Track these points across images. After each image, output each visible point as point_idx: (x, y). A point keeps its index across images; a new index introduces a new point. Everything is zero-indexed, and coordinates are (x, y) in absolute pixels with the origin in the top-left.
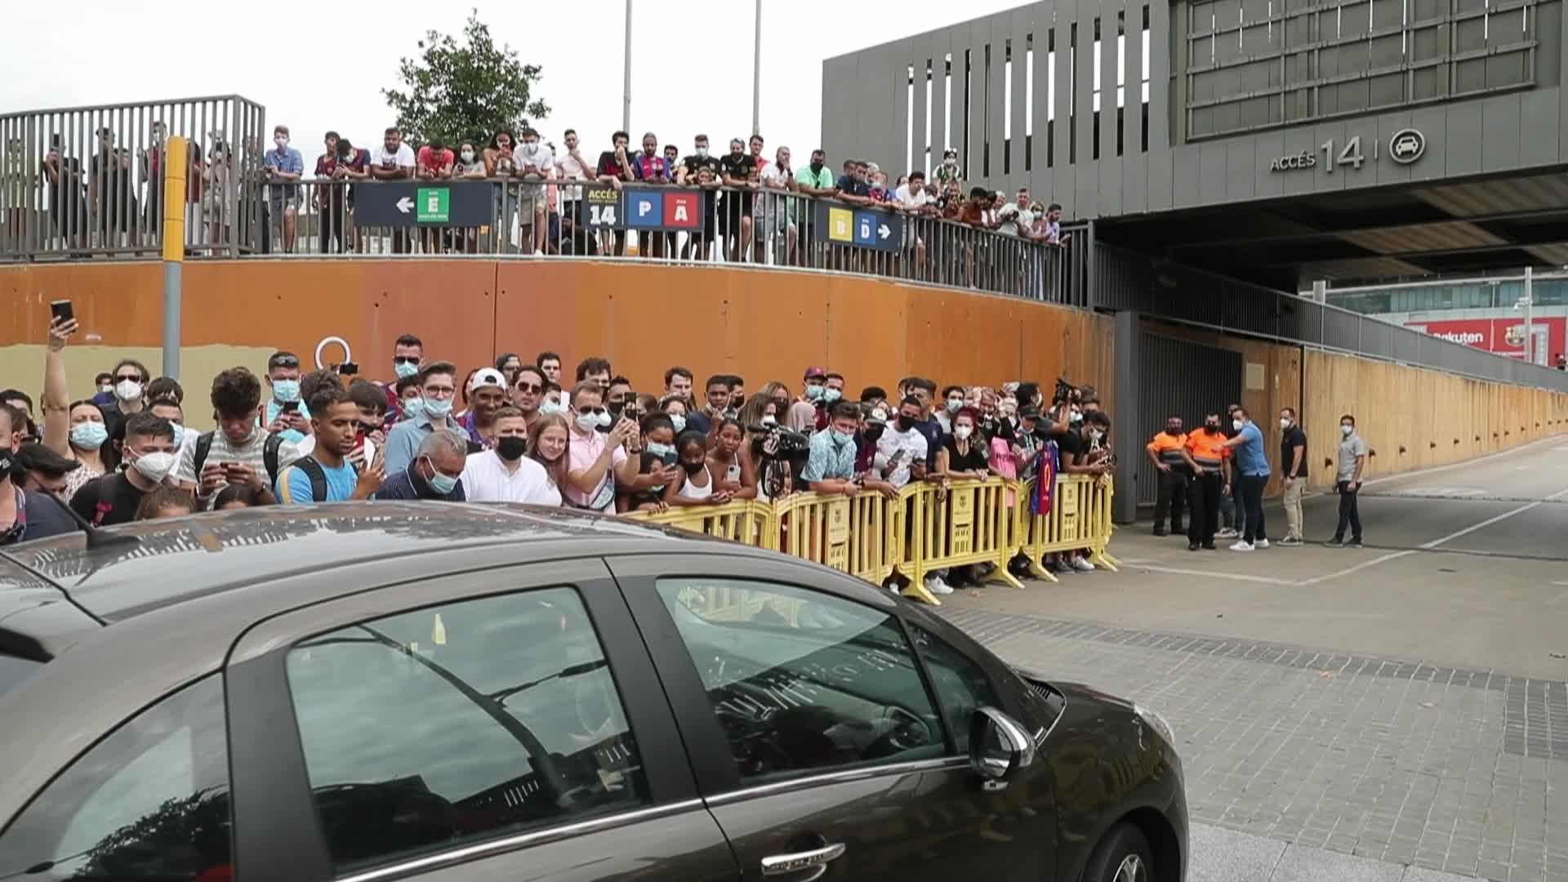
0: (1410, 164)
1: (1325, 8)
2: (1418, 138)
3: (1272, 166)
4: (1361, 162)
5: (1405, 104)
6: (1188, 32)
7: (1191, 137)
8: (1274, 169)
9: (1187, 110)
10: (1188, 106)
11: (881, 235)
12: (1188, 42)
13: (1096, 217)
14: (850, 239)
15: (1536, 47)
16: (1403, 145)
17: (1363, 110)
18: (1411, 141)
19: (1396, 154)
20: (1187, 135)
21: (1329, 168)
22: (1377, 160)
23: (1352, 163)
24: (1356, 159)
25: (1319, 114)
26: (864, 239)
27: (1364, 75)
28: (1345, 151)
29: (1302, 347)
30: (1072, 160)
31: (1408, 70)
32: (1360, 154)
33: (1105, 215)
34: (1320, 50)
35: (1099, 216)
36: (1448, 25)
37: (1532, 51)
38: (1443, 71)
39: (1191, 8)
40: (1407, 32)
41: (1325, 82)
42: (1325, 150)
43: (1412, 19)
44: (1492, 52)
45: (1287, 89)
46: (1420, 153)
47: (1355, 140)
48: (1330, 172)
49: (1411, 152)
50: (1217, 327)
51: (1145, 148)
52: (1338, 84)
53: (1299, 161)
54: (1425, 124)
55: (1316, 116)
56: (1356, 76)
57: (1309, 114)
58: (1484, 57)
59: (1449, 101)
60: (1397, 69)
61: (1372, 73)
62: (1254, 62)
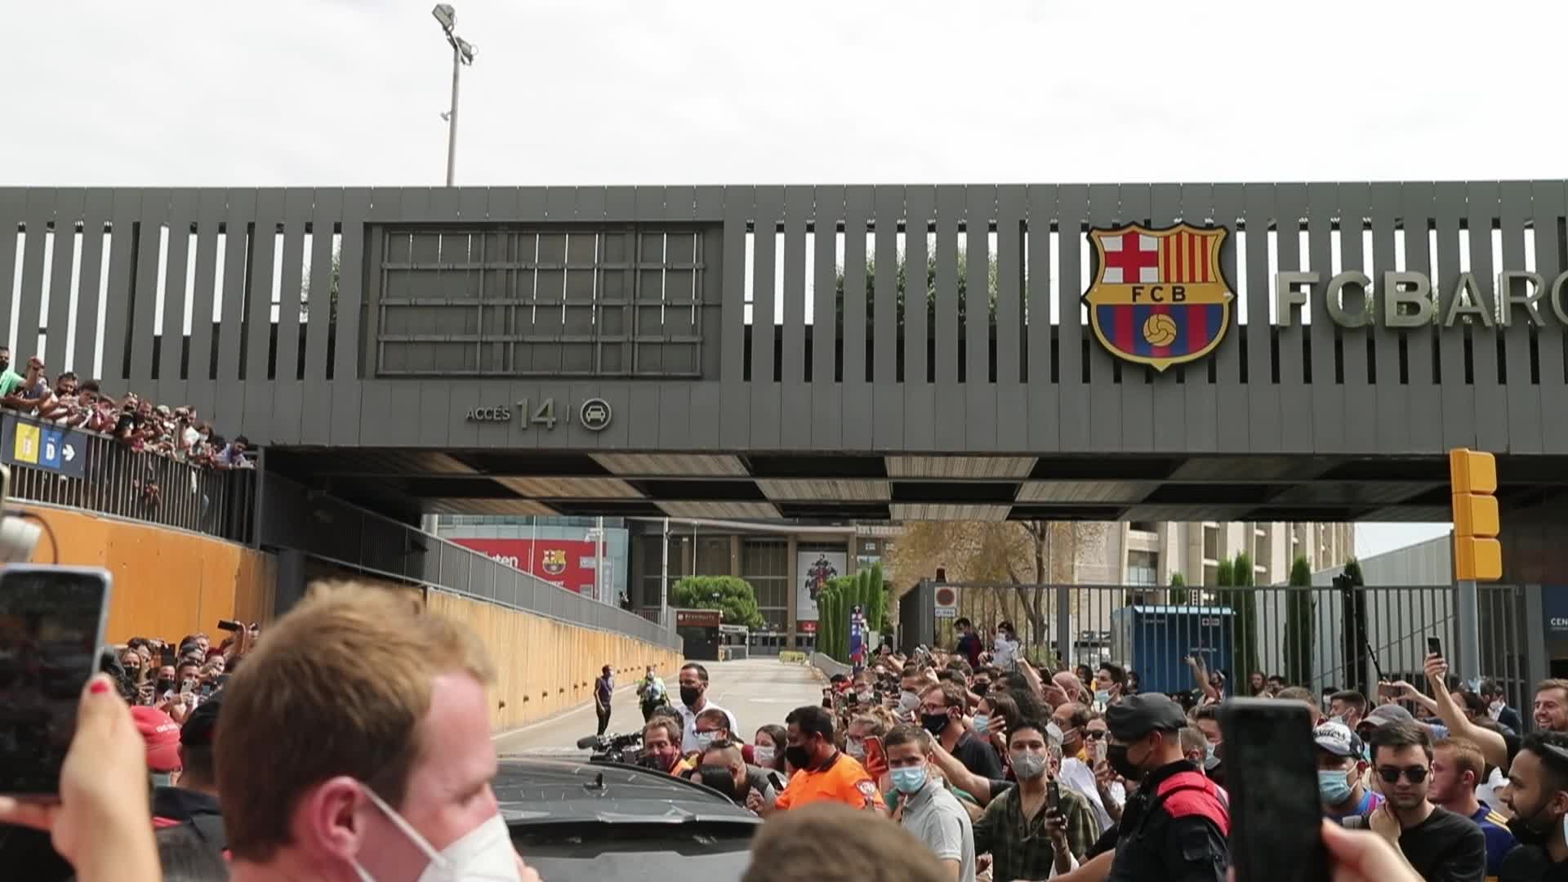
0: (598, 432)
1: (523, 267)
2: (605, 408)
3: (468, 415)
4: (554, 423)
5: (593, 373)
6: (383, 260)
7: (381, 372)
8: (470, 418)
9: (378, 343)
10: (380, 339)
11: (65, 456)
12: (382, 271)
13: (269, 444)
14: (35, 461)
15: (702, 343)
16: (592, 413)
17: (556, 373)
18: (600, 410)
19: (586, 420)
20: (377, 369)
21: (524, 426)
22: (568, 423)
23: (545, 423)
24: (550, 419)
25: (514, 369)
26: (48, 461)
27: (557, 340)
28: (540, 411)
29: (425, 588)
30: (242, 376)
31: (596, 342)
32: (554, 415)
33: (279, 442)
34: (516, 307)
35: (272, 443)
36: (632, 308)
37: (699, 346)
38: (626, 350)
39: (387, 236)
40: (597, 307)
41: (521, 339)
42: (520, 406)
43: (601, 295)
44: (668, 340)
45: (484, 339)
46: (605, 424)
47: (549, 401)
48: (524, 429)
49: (599, 420)
50: (355, 566)
51: (330, 375)
52: (533, 343)
53: (495, 414)
54: (612, 396)
55: (510, 372)
56: (550, 339)
57: (505, 368)
58: (661, 344)
59: (632, 378)
60: (587, 339)
61: (565, 339)
62: (452, 306)
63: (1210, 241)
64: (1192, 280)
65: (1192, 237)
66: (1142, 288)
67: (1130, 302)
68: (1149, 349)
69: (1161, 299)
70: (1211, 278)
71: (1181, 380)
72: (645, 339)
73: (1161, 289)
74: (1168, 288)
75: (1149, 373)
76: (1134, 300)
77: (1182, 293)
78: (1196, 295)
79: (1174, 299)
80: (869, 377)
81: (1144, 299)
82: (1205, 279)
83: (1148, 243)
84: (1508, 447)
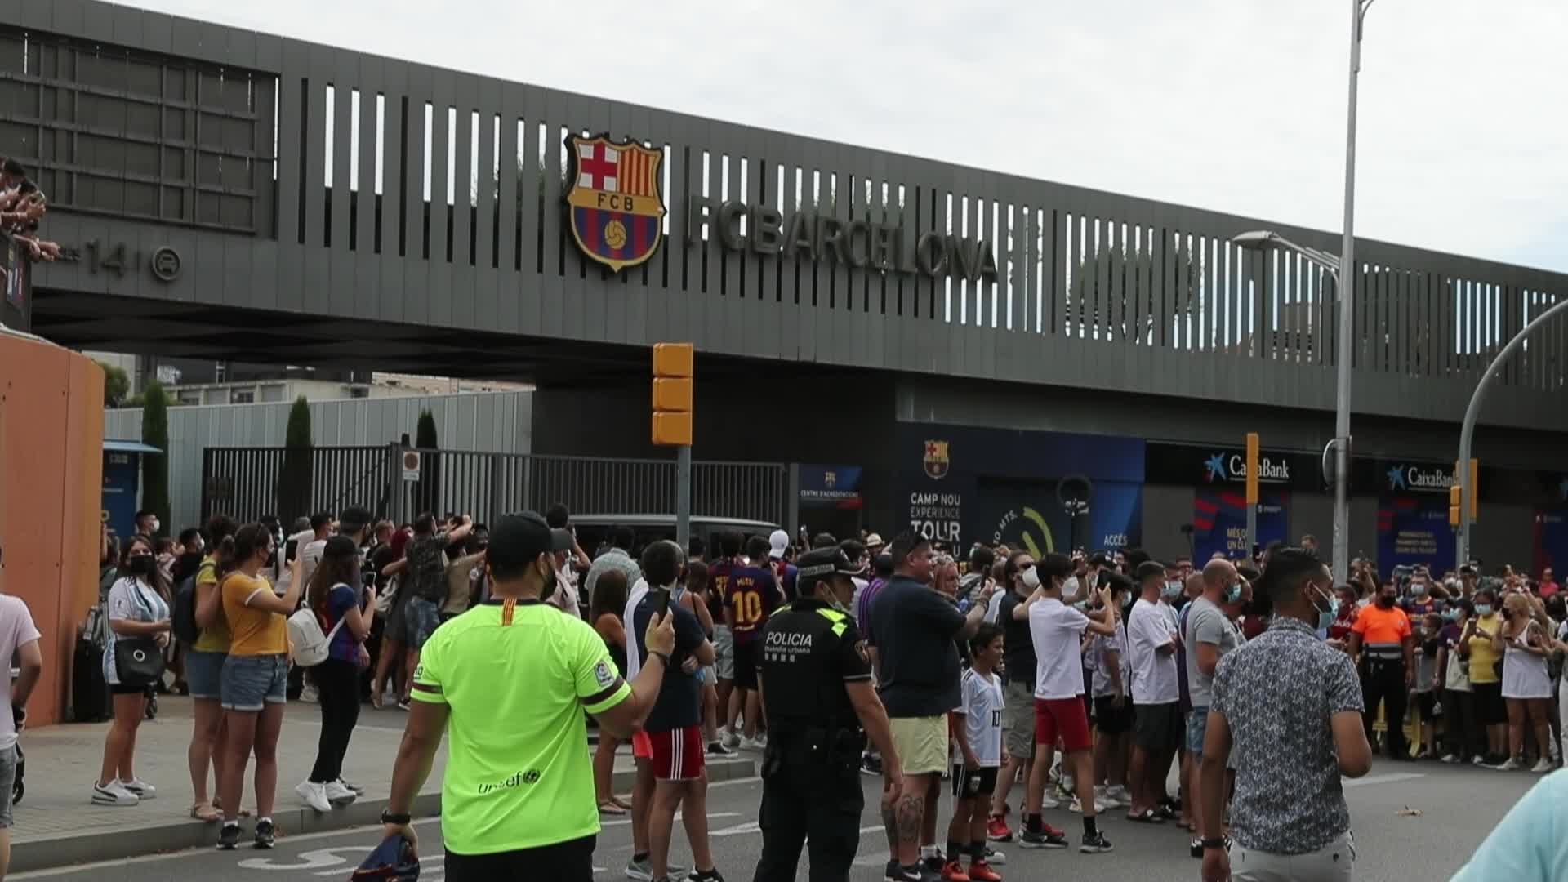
0: (168, 283)
1: (86, 90)
2: (176, 258)
4: (125, 268)
5: (158, 218)
15: (257, 198)
16: (164, 262)
17: (120, 213)
18: (171, 259)
19: (158, 268)
21: (95, 268)
22: (137, 270)
23: (117, 268)
24: (122, 265)
25: (79, 203)
27: (121, 176)
28: (111, 254)
31: (159, 184)
32: (125, 260)
34: (79, 133)
37: (254, 201)
38: (188, 197)
40: (161, 146)
41: (84, 170)
42: (90, 247)
43: (164, 133)
44: (226, 190)
45: (46, 165)
46: (177, 276)
48: (94, 272)
49: (170, 270)
52: (97, 177)
53: (68, 252)
54: (182, 245)
55: (74, 206)
56: (114, 175)
57: (70, 201)
58: (220, 194)
59: (194, 227)
60: (151, 179)
61: (129, 176)
62: (10, 122)
63: (651, 159)
64: (638, 193)
65: (639, 154)
66: (604, 195)
67: (597, 207)
68: (605, 250)
69: (617, 207)
70: (650, 193)
71: (625, 280)
72: (203, 187)
73: (617, 198)
74: (622, 197)
75: (606, 271)
76: (599, 205)
77: (631, 204)
78: (641, 208)
79: (626, 208)
80: (402, 252)
81: (606, 206)
82: (646, 194)
83: (611, 155)
84: (815, 358)
